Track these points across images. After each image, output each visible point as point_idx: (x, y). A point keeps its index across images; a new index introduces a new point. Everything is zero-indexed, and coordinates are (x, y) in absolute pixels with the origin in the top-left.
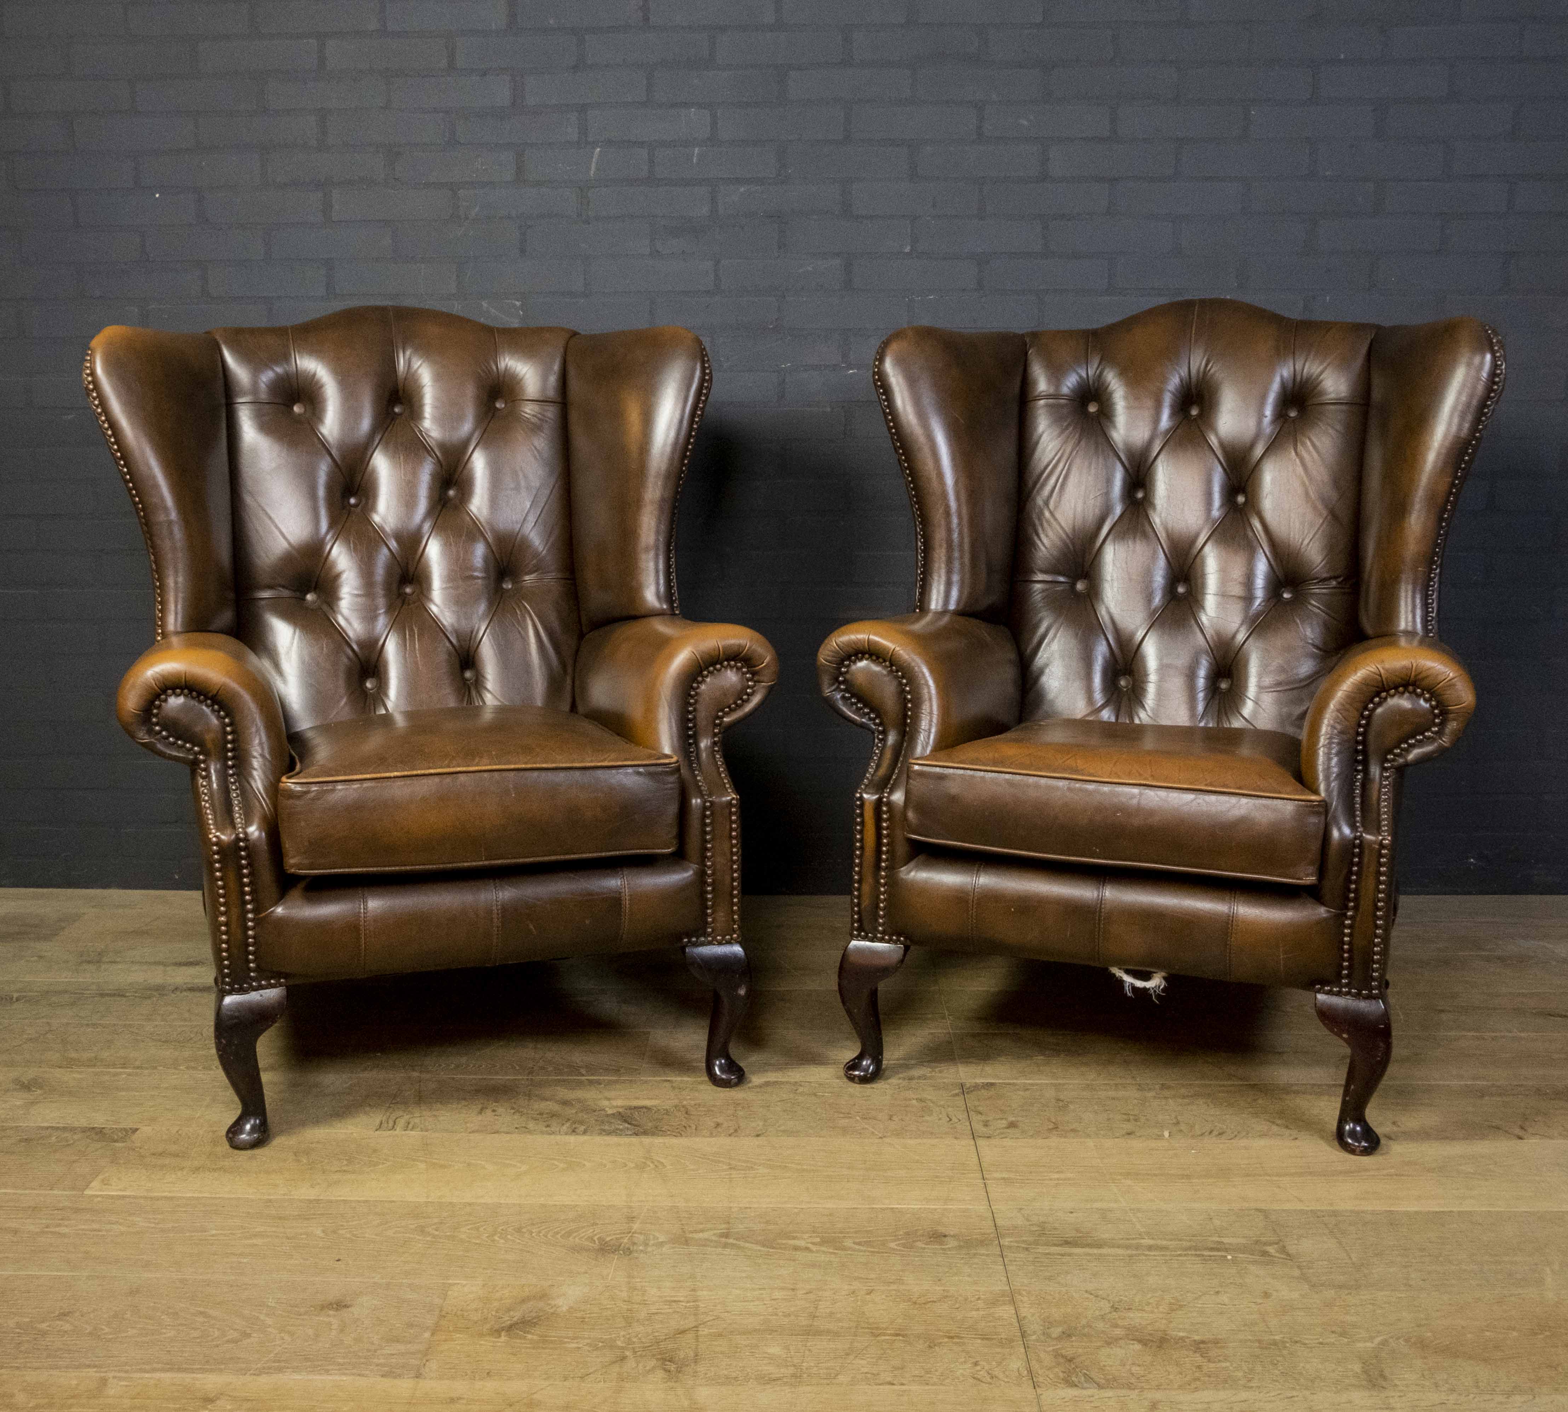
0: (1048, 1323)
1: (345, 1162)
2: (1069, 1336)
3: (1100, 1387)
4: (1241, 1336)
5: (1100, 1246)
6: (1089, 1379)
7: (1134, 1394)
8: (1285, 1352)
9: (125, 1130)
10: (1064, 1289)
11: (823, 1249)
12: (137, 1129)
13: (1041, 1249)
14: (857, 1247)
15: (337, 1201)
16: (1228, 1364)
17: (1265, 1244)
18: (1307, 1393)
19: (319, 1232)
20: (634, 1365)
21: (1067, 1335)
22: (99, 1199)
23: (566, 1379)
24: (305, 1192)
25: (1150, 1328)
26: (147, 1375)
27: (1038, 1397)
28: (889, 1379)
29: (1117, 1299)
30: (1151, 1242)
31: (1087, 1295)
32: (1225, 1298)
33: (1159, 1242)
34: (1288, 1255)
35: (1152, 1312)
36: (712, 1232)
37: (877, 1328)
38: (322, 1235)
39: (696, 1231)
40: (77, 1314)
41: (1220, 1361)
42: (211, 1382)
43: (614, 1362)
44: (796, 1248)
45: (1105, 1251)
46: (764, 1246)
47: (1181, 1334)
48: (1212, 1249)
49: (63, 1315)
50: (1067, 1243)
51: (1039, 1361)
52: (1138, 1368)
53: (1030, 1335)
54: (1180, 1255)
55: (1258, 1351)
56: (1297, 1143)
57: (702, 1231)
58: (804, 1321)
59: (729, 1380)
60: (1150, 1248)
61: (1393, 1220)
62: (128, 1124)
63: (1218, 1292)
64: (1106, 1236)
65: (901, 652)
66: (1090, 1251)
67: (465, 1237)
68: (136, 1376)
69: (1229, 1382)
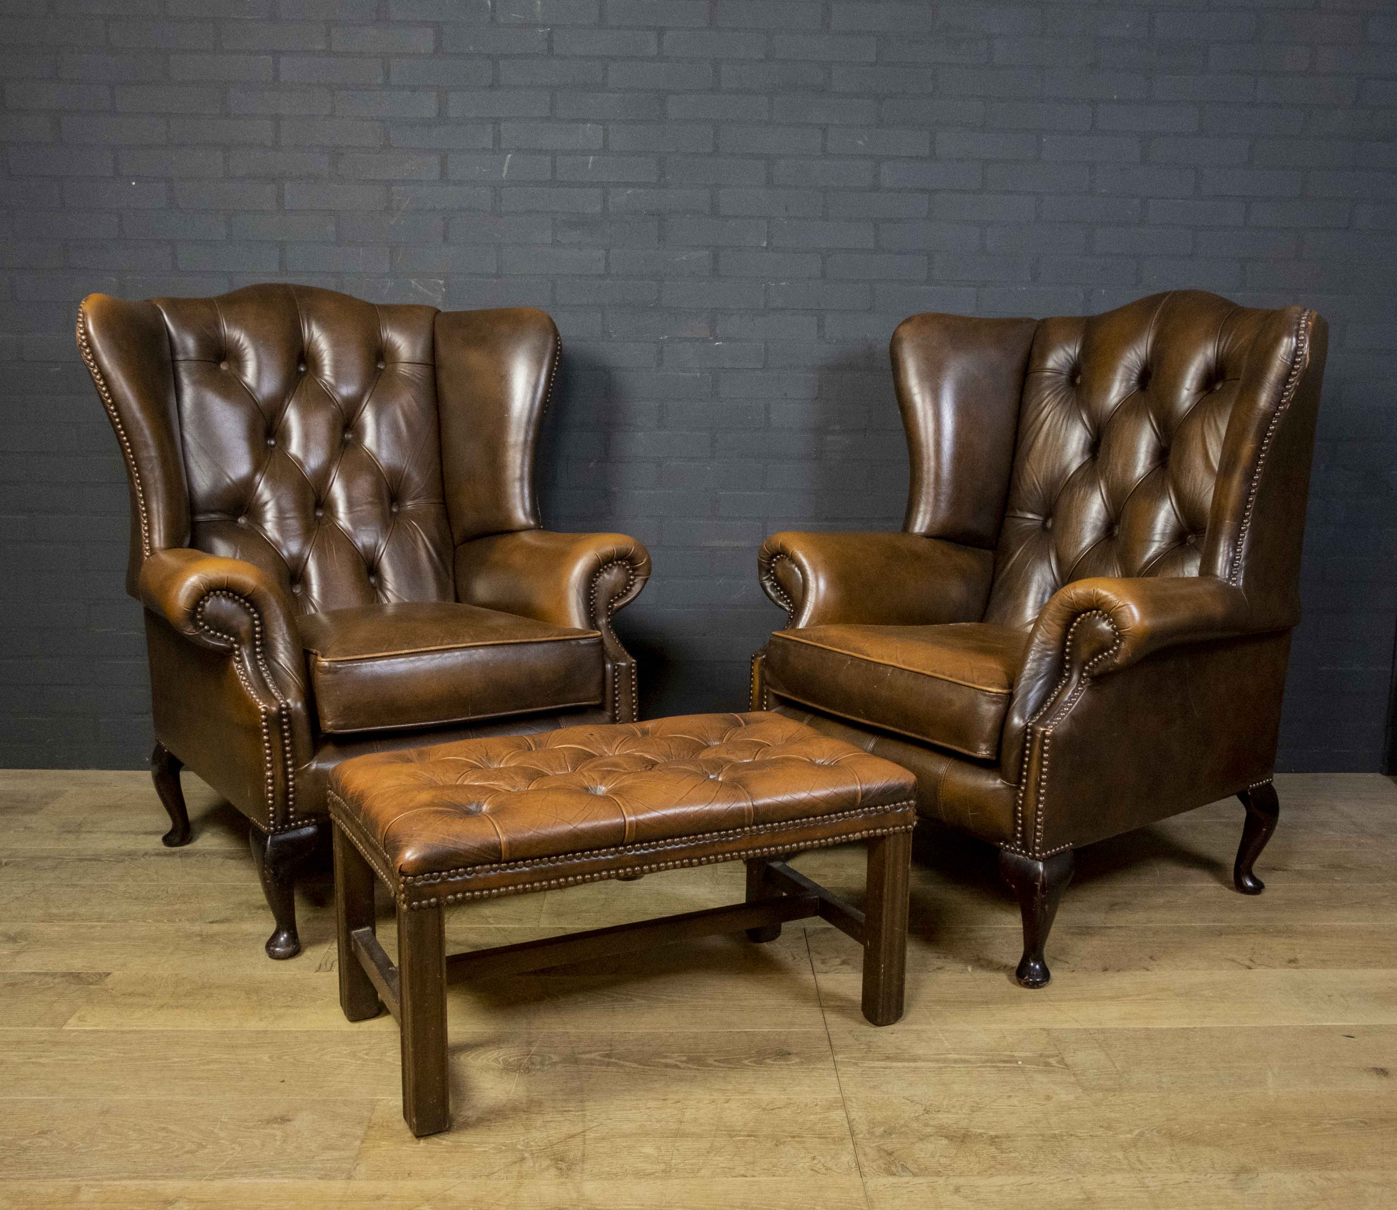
0: (873, 1124)
1: (290, 999)
2: (890, 1134)
3: (915, 1175)
4: (1028, 1132)
5: (915, 1060)
6: (904, 1168)
7: (941, 1181)
8: (1063, 1144)
9: (100, 974)
10: (886, 1096)
11: (690, 1066)
12: (109, 974)
13: (867, 1064)
14: (716, 1064)
15: (282, 1032)
16: (1017, 1154)
17: (1048, 1057)
18: (1080, 1176)
19: (266, 1058)
20: (532, 1165)
21: (888, 1133)
22: (76, 1033)
23: (474, 1177)
24: (254, 1024)
25: (955, 1126)
26: (116, 1183)
27: (864, 1184)
28: (742, 1172)
29: (928, 1104)
30: (956, 1057)
31: (904, 1101)
32: (1015, 1101)
33: (963, 1057)
34: (1066, 1065)
35: (957, 1113)
36: (597, 1054)
37: (733, 1131)
38: (269, 1060)
39: (584, 1053)
40: (55, 1132)
41: (1010, 1152)
42: (170, 1187)
43: (515, 1163)
44: (667, 1066)
45: (919, 1064)
46: (641, 1064)
47: (980, 1131)
48: (1005, 1062)
49: (43, 1133)
50: (888, 1058)
51: (865, 1155)
52: (945, 1159)
53: (858, 1134)
54: (979, 1067)
55: (1041, 1144)
56: (1074, 974)
57: (590, 1052)
58: (673, 1126)
59: (611, 1176)
60: (956, 1061)
61: (1149, 1036)
62: (102, 969)
63: (1010, 1096)
64: (920, 1052)
66: (906, 1064)
67: (390, 1060)
68: (105, 1183)
69: (1017, 1169)
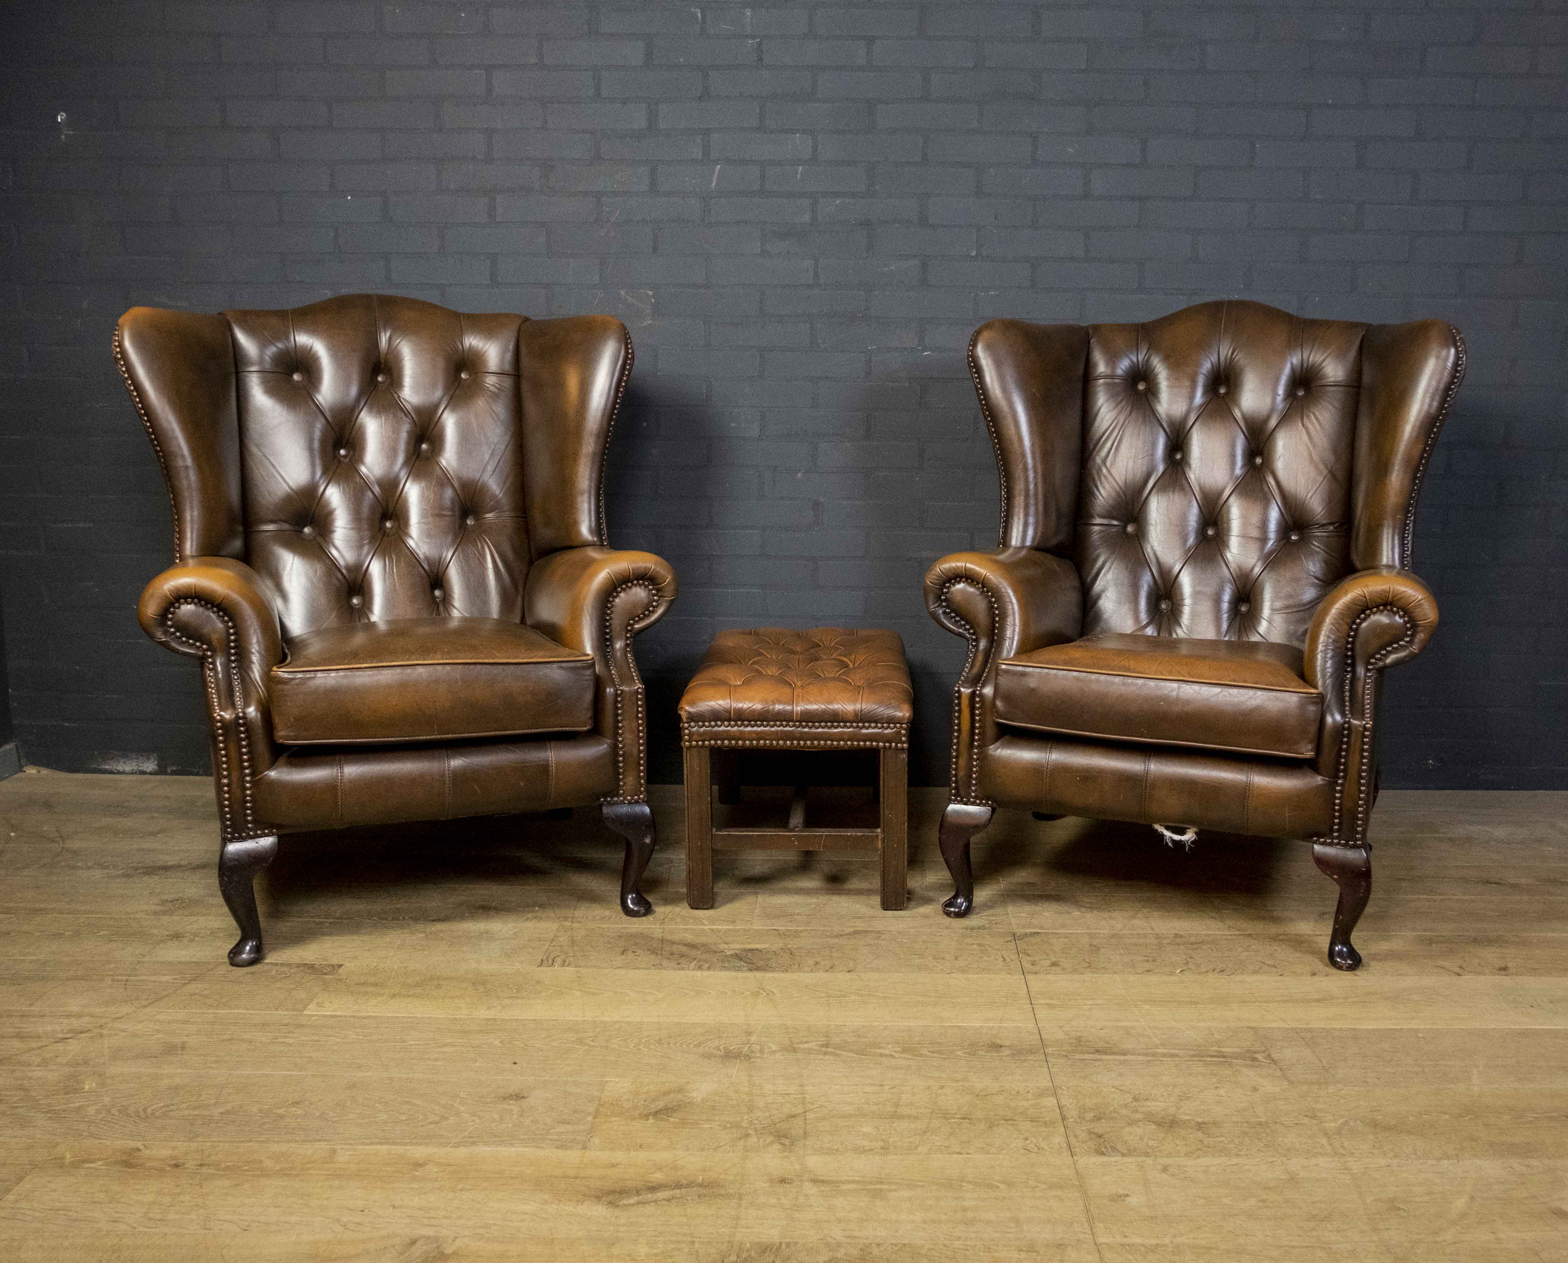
0: (1083, 1110)
1: (515, 991)
2: (1100, 1119)
3: (1123, 1155)
4: (1235, 1119)
5: (1124, 1054)
6: (1114, 1149)
7: (1149, 1161)
8: (1268, 1130)
9: (332, 966)
10: (1095, 1086)
11: (905, 1056)
12: (341, 965)
13: (1077, 1056)
14: (932, 1054)
15: (510, 1020)
16: (1224, 1139)
17: (1255, 1052)
18: (1285, 1159)
19: (497, 1042)
20: (756, 1140)
21: (1097, 1119)
22: (316, 1018)
23: (703, 1150)
24: (483, 1013)
25: (1162, 1113)
26: (367, 1147)
27: (1075, 1163)
28: (958, 1150)
29: (1138, 1093)
30: (1164, 1051)
31: (1113, 1090)
32: (1222, 1092)
33: (1172, 1051)
34: (1273, 1060)
35: (1165, 1102)
36: (814, 1043)
37: (948, 1114)
38: (500, 1045)
39: (802, 1043)
40: (307, 1103)
41: (1216, 1137)
42: (419, 1152)
43: (740, 1139)
44: (881, 1055)
45: (1128, 1057)
46: (857, 1054)
47: (1187, 1117)
48: (1212, 1056)
49: (295, 1104)
50: (1098, 1051)
51: (1076, 1137)
52: (1153, 1142)
53: (1068, 1118)
54: (1188, 1061)
55: (1247, 1130)
56: (1283, 978)
57: (806, 1042)
58: (889, 1108)
59: (830, 1152)
60: (1164, 1055)
61: (1355, 1036)
62: (335, 961)
63: (1217, 1088)
64: (1130, 1046)
65: (991, 576)
66: (1116, 1057)
67: (616, 1046)
68: (360, 1147)
69: (1224, 1151)
